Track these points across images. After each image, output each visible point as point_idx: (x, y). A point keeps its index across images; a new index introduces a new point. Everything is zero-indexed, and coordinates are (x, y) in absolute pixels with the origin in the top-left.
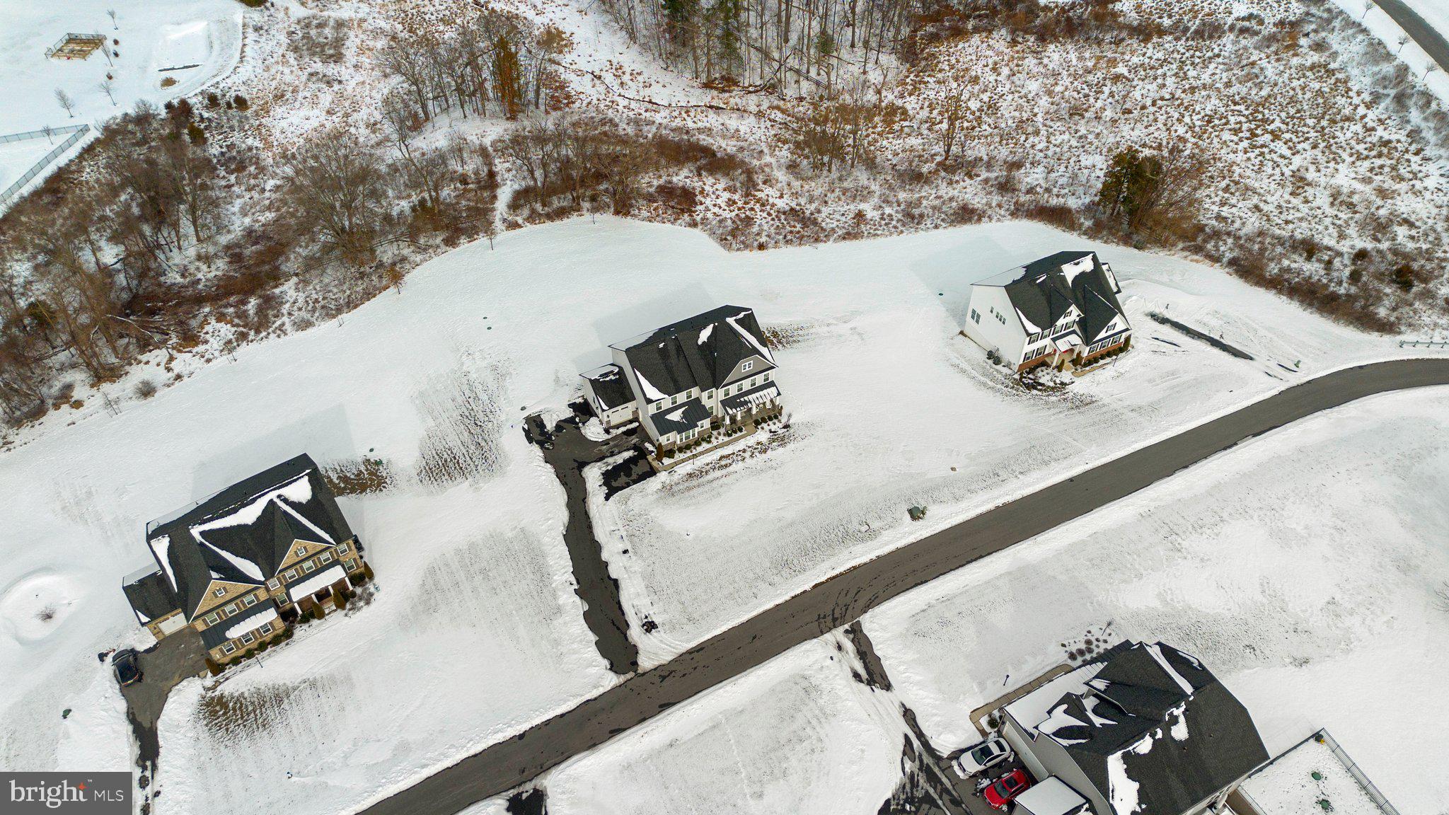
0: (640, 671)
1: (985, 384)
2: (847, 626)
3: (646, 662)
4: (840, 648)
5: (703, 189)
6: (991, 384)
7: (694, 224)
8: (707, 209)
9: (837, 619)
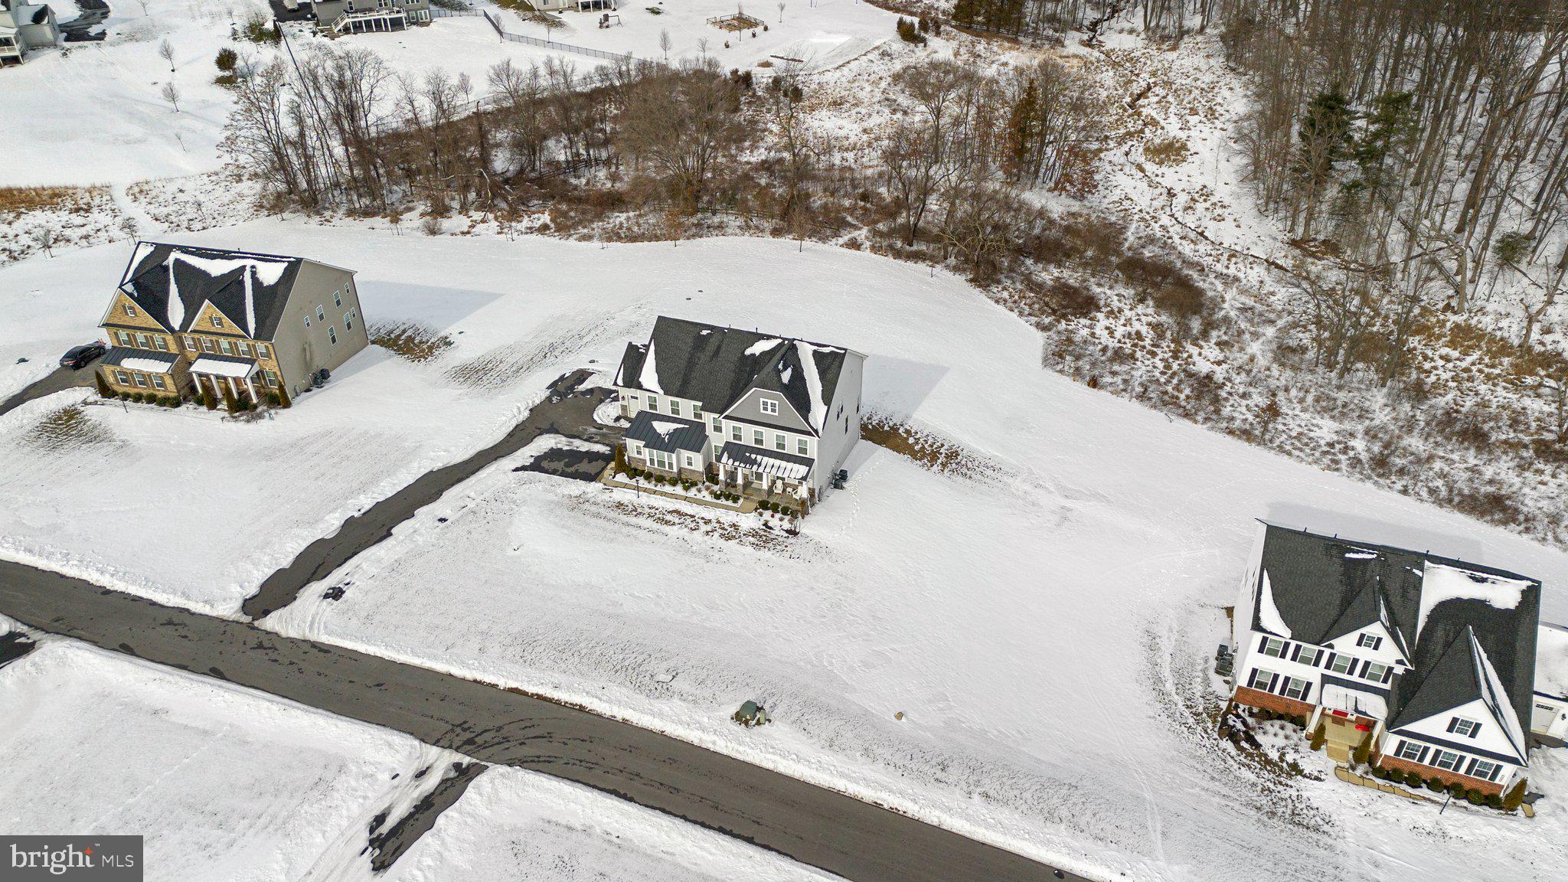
0: (256, 623)
1: (1158, 680)
2: (466, 760)
3: (272, 622)
4: (421, 774)
5: (1120, 311)
6: (1170, 687)
7: (1045, 328)
8: (1091, 327)
9: (474, 743)
